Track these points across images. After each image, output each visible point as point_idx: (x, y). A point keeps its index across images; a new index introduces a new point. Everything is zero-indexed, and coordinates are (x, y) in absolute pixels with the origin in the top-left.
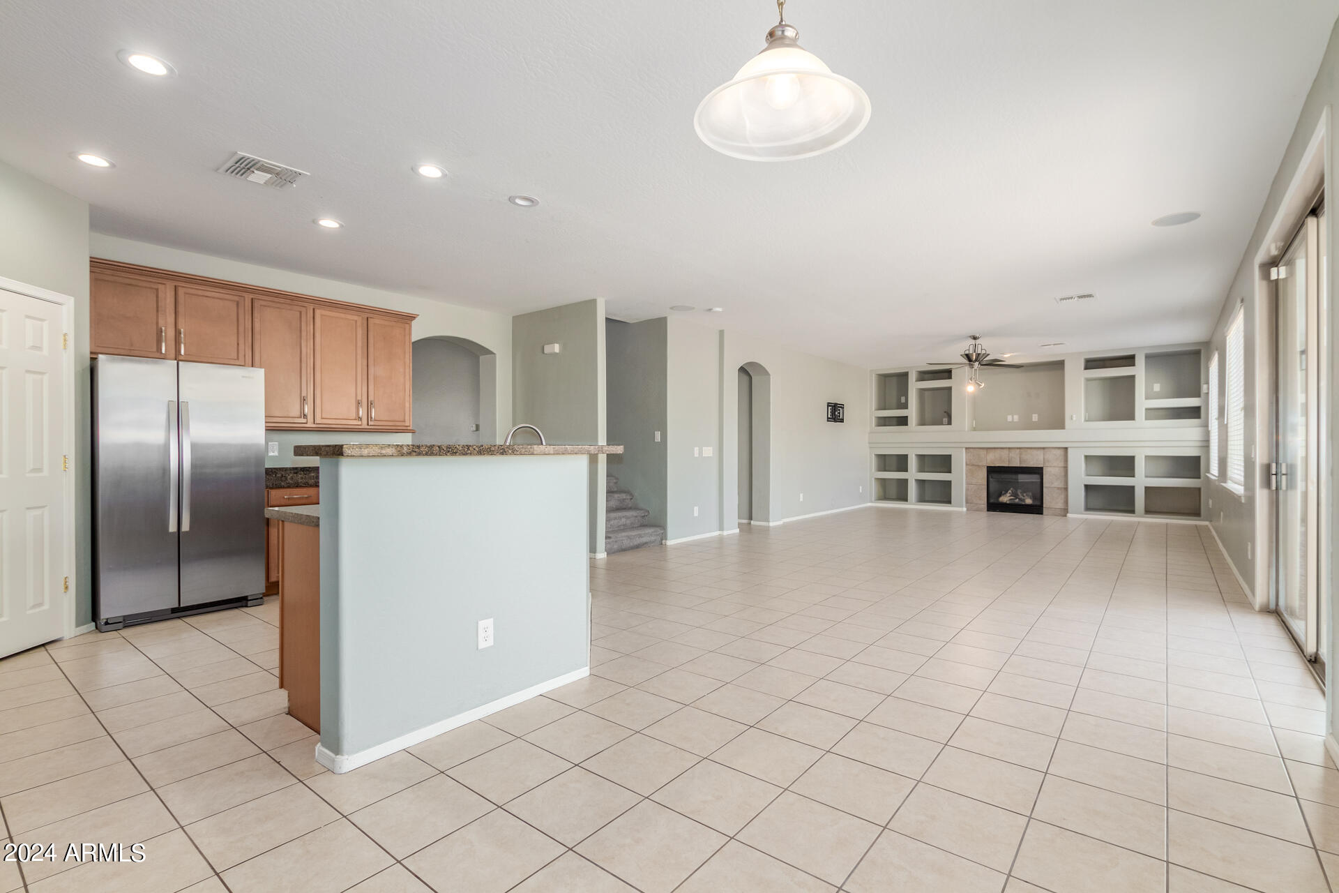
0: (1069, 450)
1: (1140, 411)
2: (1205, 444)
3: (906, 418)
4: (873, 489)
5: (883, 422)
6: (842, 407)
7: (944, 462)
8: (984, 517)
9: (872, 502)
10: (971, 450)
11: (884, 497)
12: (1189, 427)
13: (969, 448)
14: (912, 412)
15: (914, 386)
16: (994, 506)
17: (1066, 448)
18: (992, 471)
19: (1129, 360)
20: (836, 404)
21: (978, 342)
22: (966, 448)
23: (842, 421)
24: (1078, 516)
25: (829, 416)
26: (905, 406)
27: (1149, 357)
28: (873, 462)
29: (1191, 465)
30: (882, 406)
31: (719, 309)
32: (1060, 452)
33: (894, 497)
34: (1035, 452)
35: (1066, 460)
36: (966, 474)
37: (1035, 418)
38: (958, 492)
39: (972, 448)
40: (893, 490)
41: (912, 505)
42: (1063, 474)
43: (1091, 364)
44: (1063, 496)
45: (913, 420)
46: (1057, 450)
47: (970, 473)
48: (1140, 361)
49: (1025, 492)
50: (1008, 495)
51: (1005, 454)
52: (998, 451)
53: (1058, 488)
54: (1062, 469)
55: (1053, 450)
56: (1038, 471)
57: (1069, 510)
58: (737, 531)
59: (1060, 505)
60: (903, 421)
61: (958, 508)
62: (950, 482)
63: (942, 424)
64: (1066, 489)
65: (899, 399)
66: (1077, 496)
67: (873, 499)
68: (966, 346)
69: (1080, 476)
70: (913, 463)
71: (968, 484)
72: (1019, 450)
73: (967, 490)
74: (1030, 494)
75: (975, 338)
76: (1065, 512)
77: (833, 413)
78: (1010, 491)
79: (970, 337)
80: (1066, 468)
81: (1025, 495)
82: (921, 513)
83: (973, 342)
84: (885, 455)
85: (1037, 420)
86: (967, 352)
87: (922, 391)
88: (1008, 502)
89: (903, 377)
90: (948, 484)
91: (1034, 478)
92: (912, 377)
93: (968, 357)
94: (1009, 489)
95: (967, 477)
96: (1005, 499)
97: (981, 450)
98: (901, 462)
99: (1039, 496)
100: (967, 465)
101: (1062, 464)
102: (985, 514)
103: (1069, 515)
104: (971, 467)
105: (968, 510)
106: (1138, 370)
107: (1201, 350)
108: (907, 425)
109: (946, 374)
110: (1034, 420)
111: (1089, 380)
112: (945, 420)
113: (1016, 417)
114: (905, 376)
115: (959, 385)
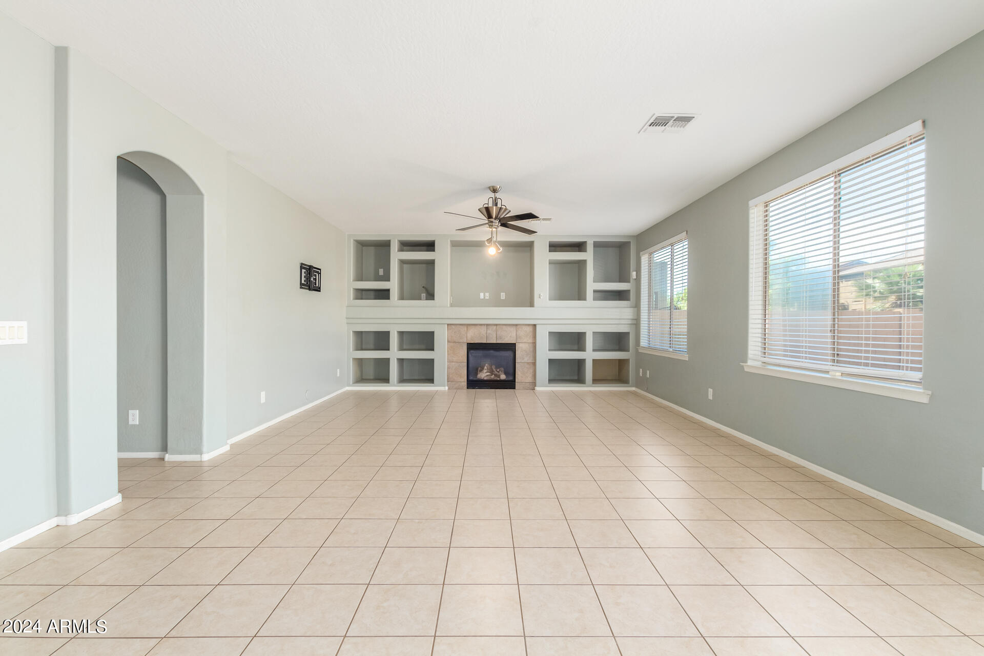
0: (537, 326)
1: (590, 294)
2: (635, 322)
3: (388, 290)
4: (350, 370)
5: (362, 294)
6: (318, 272)
7: (426, 340)
8: (465, 394)
9: (349, 385)
10: (453, 327)
11: (361, 379)
12: (628, 308)
13: (451, 324)
14: (393, 285)
15: (396, 256)
16: (474, 383)
17: (535, 325)
18: (472, 347)
19: (579, 246)
20: (311, 267)
21: (498, 195)
22: (448, 325)
23: (318, 289)
24: (544, 388)
25: (303, 282)
26: (386, 278)
27: (597, 245)
28: (351, 340)
29: (618, 340)
30: (360, 277)
32: (530, 329)
33: (372, 378)
34: (509, 328)
35: (535, 337)
36: (448, 351)
37: (503, 296)
38: (440, 371)
39: (453, 324)
40: (370, 372)
41: (393, 387)
42: (532, 349)
43: (555, 247)
44: (531, 371)
45: (394, 293)
46: (527, 327)
47: (452, 351)
48: (590, 247)
49: (498, 368)
50: (485, 371)
51: (483, 330)
52: (478, 327)
53: (528, 363)
54: (531, 345)
55: (524, 327)
56: (511, 347)
57: (537, 384)
58: (118, 498)
59: (529, 379)
60: (383, 294)
61: (440, 387)
62: (433, 360)
63: (420, 299)
64: (534, 364)
65: (377, 272)
66: (543, 370)
67: (351, 383)
68: (485, 199)
69: (545, 353)
70: (394, 341)
71: (449, 361)
72: (495, 327)
73: (448, 368)
74: (503, 369)
75: (494, 191)
76: (534, 384)
77: (308, 278)
78: (486, 368)
79: (489, 189)
80: (534, 344)
81: (498, 370)
82: (402, 396)
83: (492, 195)
84: (362, 332)
85: (504, 298)
86: (486, 206)
87: (403, 262)
88: (485, 379)
89: (383, 246)
90: (432, 361)
91: (509, 354)
92: (394, 247)
93: (488, 212)
94: (485, 365)
95: (448, 354)
96: (484, 375)
97: (462, 327)
98: (381, 340)
99: (511, 371)
100: (448, 342)
101: (531, 341)
102: (465, 390)
103: (537, 388)
104: (452, 344)
105: (449, 389)
106: (588, 256)
107: (630, 242)
108: (389, 299)
109: (430, 246)
110: (502, 298)
111: (552, 263)
112: (424, 295)
113: (487, 294)
114: (386, 245)
115: (442, 258)
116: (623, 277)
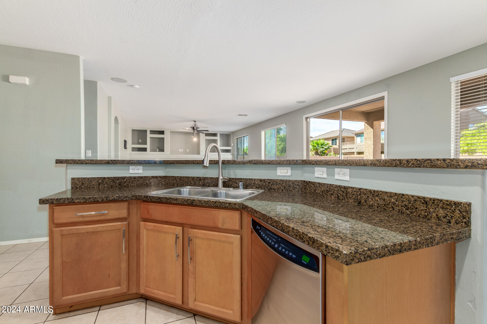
3: (146, 148)
12: (230, 155)
14: (148, 146)
15: (149, 136)
20: (126, 141)
21: (196, 123)
23: (126, 148)
26: (146, 144)
27: (221, 135)
31: (137, 87)
37: (188, 150)
45: (148, 149)
48: (219, 135)
60: (145, 150)
63: (160, 152)
65: (138, 141)
68: (192, 124)
75: (195, 122)
77: (125, 145)
79: (194, 121)
83: (194, 123)
85: (188, 151)
86: (193, 126)
87: (152, 138)
89: (141, 131)
92: (148, 132)
93: (193, 128)
106: (218, 138)
107: (231, 134)
108: (146, 151)
109: (162, 132)
110: (187, 151)
111: (206, 140)
112: (158, 150)
113: (182, 150)
114: (146, 131)
115: (167, 137)
116: (228, 145)
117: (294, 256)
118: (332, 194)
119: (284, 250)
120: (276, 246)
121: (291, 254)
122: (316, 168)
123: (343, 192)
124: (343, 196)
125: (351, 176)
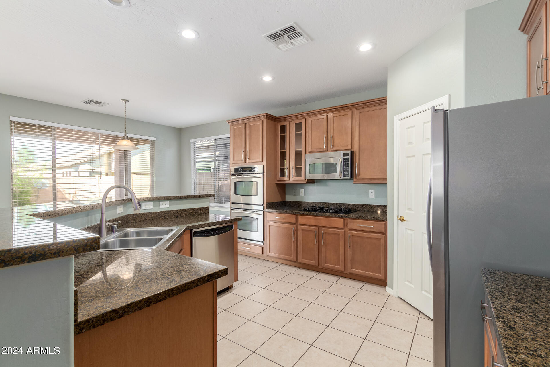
117: (224, 231)
118: (160, 217)
119: (219, 232)
120: (215, 233)
121: (222, 231)
122: (160, 202)
123: (168, 214)
124: (168, 216)
125: (170, 205)
